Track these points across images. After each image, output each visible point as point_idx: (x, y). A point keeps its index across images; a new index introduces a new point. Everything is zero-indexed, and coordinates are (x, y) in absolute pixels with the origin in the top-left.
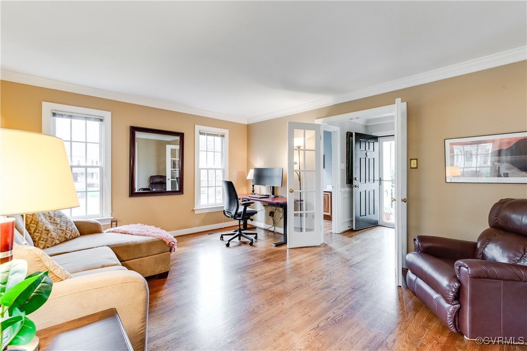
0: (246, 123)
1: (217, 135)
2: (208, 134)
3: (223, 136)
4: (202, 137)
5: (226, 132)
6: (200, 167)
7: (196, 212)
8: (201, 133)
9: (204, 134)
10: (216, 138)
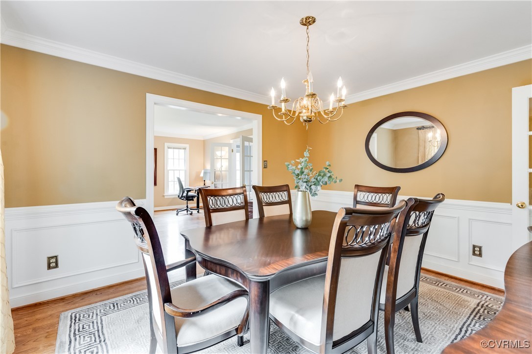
0: (202, 139)
1: (180, 149)
2: (174, 148)
3: (185, 149)
4: (170, 150)
5: (187, 146)
6: (168, 169)
7: (165, 197)
8: (169, 148)
9: (171, 148)
10: (180, 150)
